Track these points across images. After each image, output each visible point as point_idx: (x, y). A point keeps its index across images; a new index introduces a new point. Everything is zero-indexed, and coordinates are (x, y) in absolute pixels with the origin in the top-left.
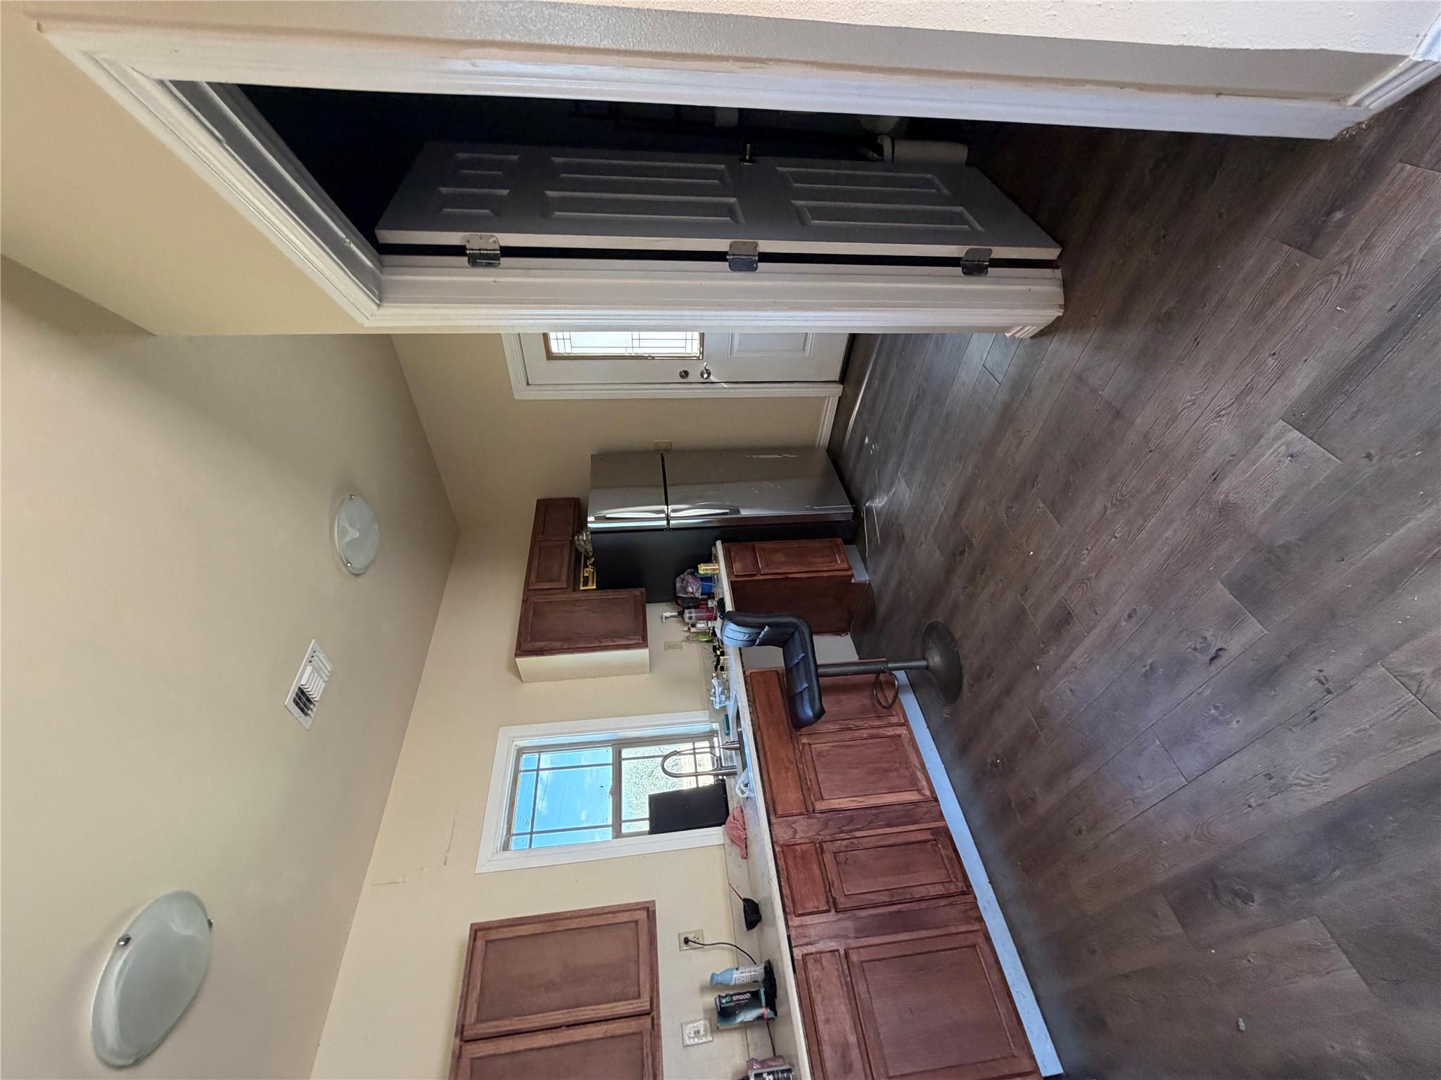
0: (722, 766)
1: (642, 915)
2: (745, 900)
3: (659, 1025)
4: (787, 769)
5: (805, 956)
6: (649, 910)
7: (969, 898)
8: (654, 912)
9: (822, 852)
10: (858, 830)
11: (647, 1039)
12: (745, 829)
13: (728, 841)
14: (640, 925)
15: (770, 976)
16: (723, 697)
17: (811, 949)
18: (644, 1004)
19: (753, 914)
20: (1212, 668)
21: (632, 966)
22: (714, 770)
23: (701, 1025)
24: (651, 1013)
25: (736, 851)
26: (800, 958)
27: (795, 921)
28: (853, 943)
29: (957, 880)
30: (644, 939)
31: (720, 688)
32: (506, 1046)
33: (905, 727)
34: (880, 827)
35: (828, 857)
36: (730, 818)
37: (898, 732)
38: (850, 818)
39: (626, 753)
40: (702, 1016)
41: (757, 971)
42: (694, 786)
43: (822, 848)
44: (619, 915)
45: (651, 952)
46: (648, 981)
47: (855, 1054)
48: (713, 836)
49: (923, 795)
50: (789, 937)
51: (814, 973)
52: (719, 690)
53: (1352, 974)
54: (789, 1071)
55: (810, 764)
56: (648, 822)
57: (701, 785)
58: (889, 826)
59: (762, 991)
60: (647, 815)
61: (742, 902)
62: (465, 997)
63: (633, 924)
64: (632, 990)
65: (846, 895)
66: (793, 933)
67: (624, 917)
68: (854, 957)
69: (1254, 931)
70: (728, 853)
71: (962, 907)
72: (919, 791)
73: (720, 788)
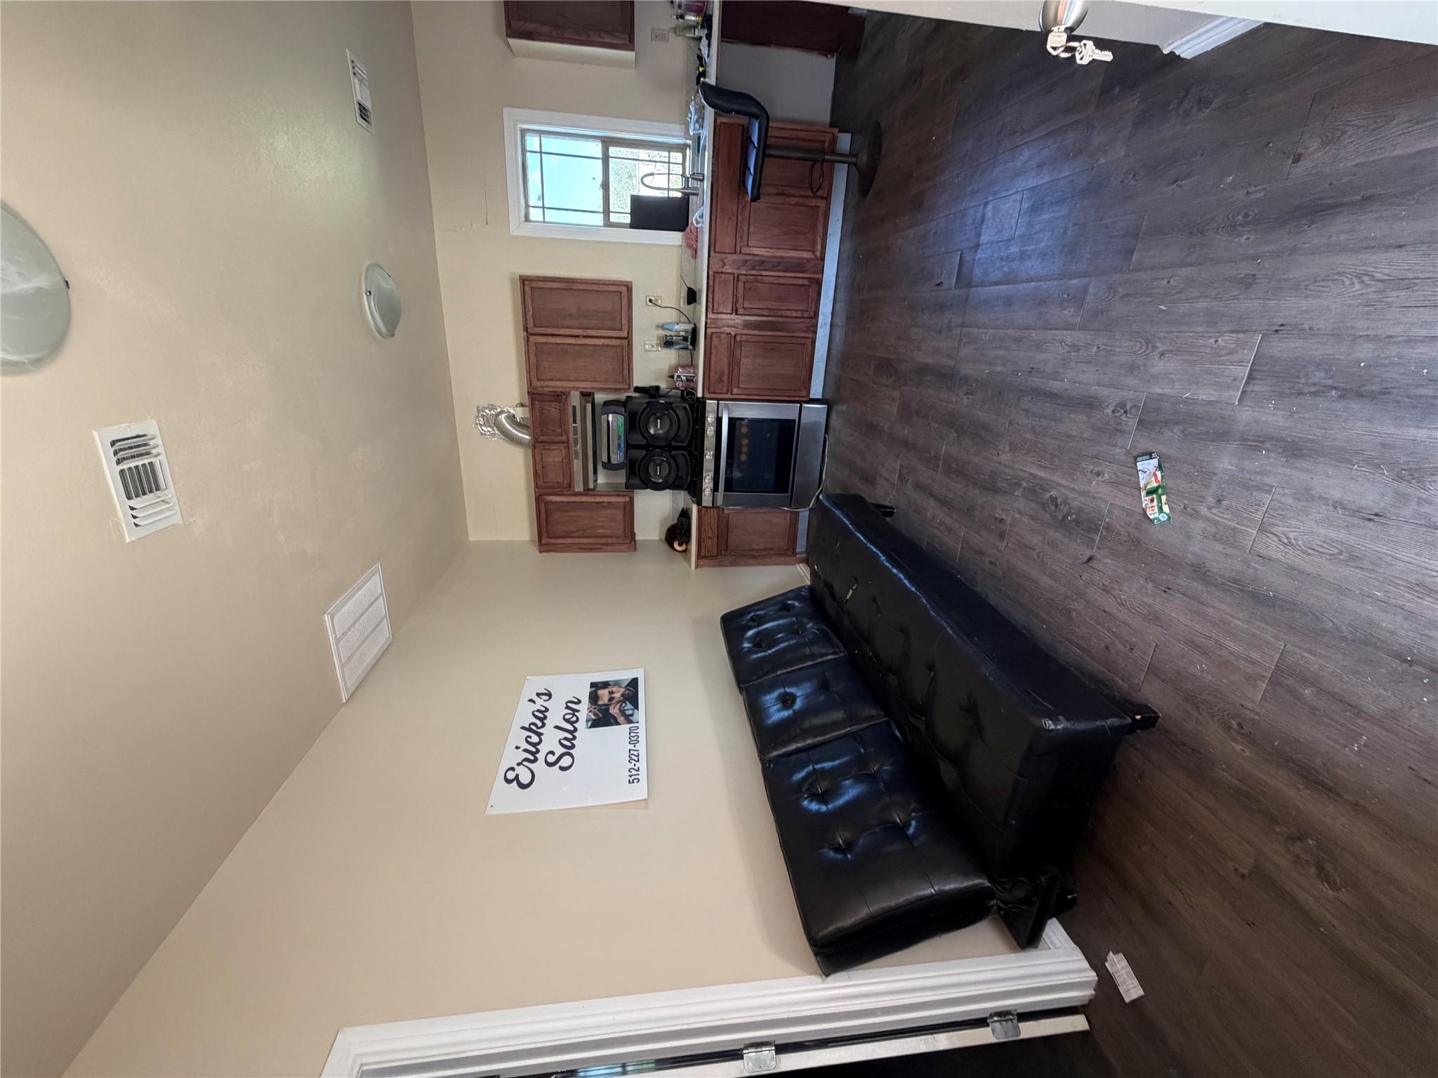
0: (688, 186)
1: (624, 289)
2: (688, 288)
3: (632, 344)
4: (730, 219)
5: (712, 333)
6: (628, 287)
7: (814, 321)
8: (631, 288)
9: (738, 281)
10: (765, 270)
11: (625, 350)
12: (697, 241)
13: (684, 245)
14: (623, 295)
15: (694, 332)
16: (697, 126)
17: (717, 330)
18: (624, 334)
19: (692, 296)
20: (936, 288)
21: (618, 315)
22: (682, 189)
23: (655, 342)
24: (629, 338)
25: (689, 252)
26: (710, 333)
27: (711, 316)
28: (740, 331)
29: (811, 311)
30: (625, 302)
31: (696, 117)
32: (552, 340)
33: (825, 201)
34: (779, 271)
35: (741, 284)
36: (688, 229)
37: (818, 204)
38: (762, 263)
39: (613, 151)
40: (656, 339)
41: (689, 327)
42: (666, 195)
43: (738, 277)
44: (610, 286)
45: (628, 311)
46: (626, 322)
47: (725, 378)
48: (674, 238)
49: (815, 255)
50: (706, 323)
51: (715, 341)
52: (694, 117)
53: (896, 410)
54: (694, 377)
55: (746, 219)
56: (629, 216)
57: (670, 196)
58: (785, 271)
59: (690, 337)
60: (629, 211)
61: (687, 288)
62: (525, 314)
63: (619, 294)
64: (618, 326)
65: (743, 308)
66: (708, 321)
67: (612, 288)
68: (738, 338)
69: (887, 386)
70: (683, 252)
71: (807, 325)
72: (813, 252)
73: (685, 200)
